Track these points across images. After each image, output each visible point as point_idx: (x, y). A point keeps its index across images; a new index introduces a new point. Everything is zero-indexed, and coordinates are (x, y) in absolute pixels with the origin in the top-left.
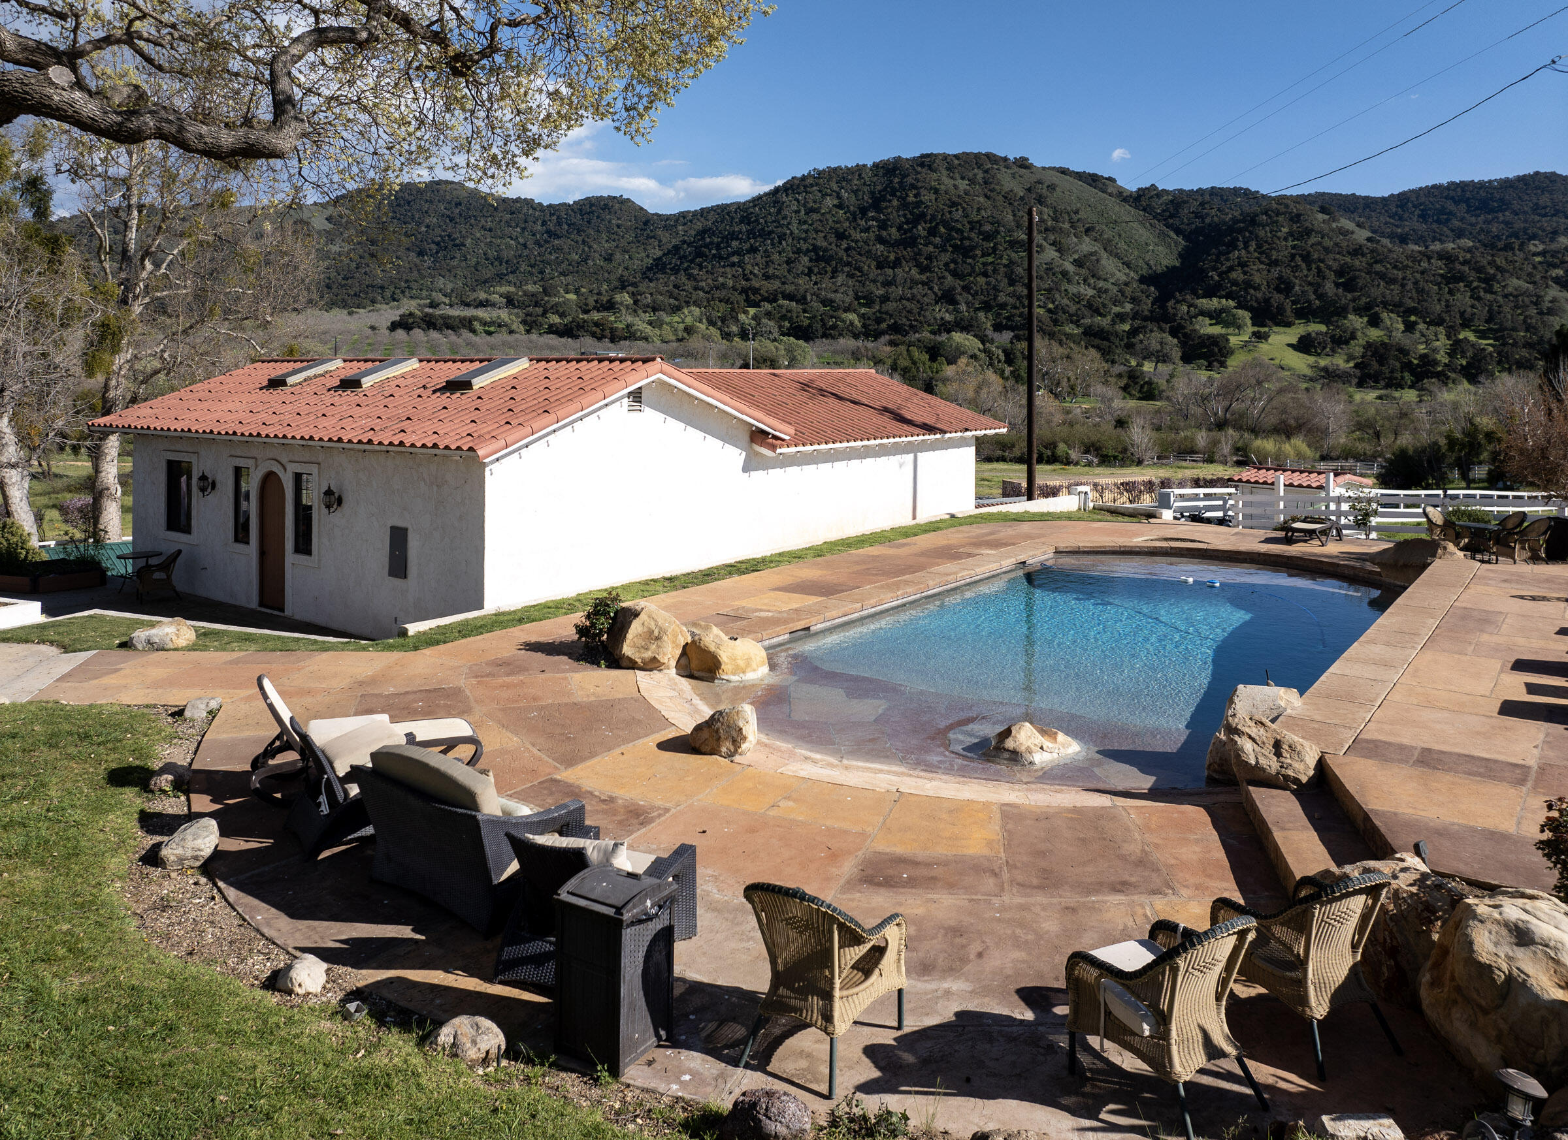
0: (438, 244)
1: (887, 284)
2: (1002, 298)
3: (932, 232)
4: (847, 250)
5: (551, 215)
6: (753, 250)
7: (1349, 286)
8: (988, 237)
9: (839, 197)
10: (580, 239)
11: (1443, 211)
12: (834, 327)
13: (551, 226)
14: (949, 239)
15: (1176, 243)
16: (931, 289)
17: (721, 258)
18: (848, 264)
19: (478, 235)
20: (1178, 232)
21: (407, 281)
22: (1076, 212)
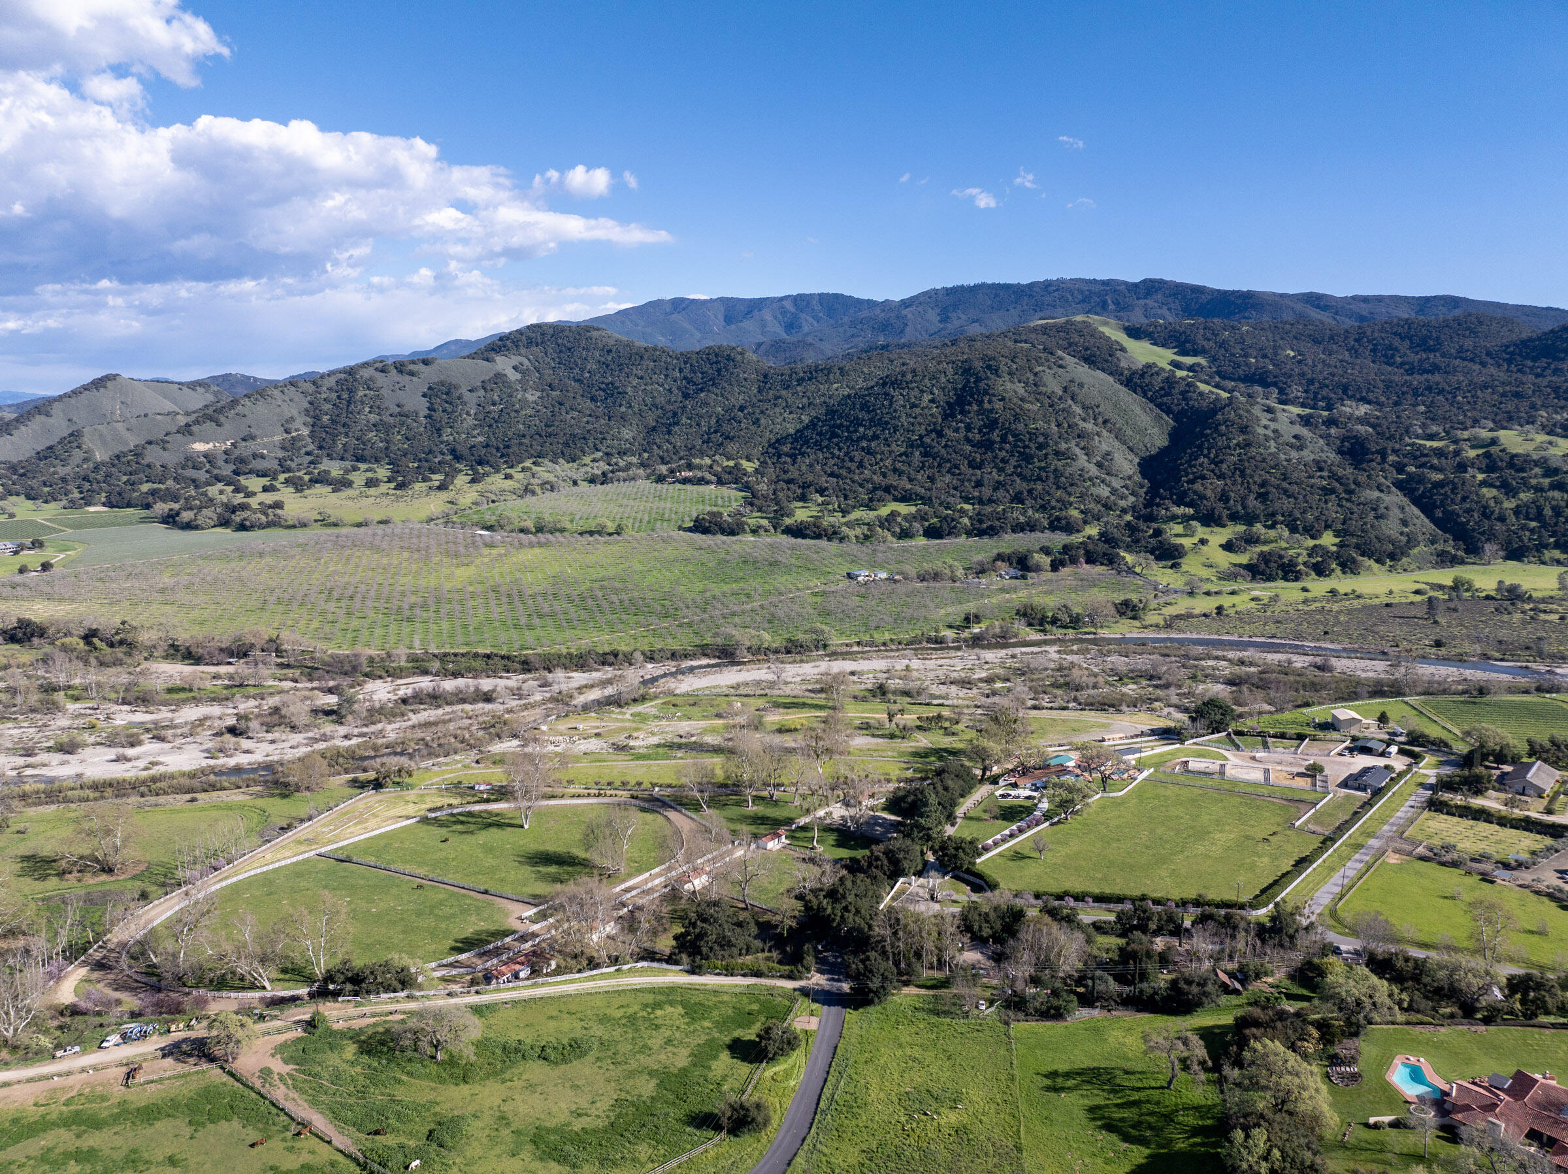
0: (604, 390)
1: (979, 484)
2: (1053, 503)
3: (1004, 440)
4: (946, 446)
5: (685, 363)
6: (875, 437)
7: (1263, 497)
8: (1040, 447)
9: (932, 393)
10: (718, 392)
11: (1390, 347)
12: (955, 527)
13: (687, 372)
14: (1016, 446)
15: (1167, 423)
16: (1008, 492)
17: (852, 440)
18: (949, 461)
19: (634, 383)
20: (1168, 411)
21: (601, 433)
22: (1098, 406)
